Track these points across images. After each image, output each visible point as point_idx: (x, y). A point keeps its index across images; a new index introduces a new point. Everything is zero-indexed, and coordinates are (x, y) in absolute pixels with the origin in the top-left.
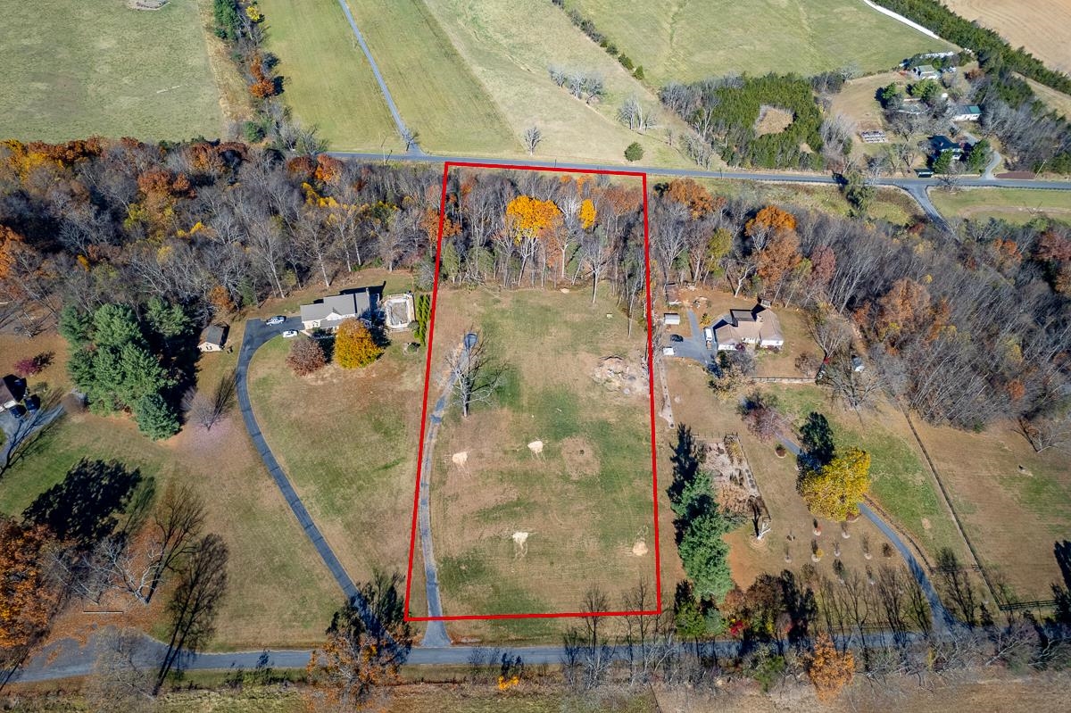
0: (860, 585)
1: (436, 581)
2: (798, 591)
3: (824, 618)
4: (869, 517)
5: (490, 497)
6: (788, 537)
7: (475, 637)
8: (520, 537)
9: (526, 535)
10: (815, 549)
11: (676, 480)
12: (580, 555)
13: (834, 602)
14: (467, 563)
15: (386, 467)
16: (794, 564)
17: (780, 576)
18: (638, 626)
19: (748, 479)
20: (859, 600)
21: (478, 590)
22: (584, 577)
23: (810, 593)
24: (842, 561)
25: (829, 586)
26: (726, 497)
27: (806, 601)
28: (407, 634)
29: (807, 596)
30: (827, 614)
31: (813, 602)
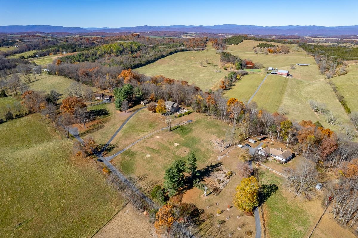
0: (224, 233)
1: (123, 151)
2: (200, 217)
3: (198, 230)
4: (256, 221)
5: (153, 146)
6: (216, 204)
7: (115, 164)
8: (148, 156)
9: (150, 156)
10: (222, 212)
11: (201, 170)
12: (155, 167)
13: (208, 230)
14: (132, 153)
15: (142, 131)
16: (208, 210)
17: (199, 209)
18: (146, 188)
19: (224, 183)
20: (217, 236)
21: (127, 158)
22: (149, 171)
23: (204, 221)
24: (226, 222)
25: (212, 225)
26: (210, 182)
27: (199, 221)
28: (105, 154)
29: (201, 221)
30: (201, 230)
31: (201, 224)
